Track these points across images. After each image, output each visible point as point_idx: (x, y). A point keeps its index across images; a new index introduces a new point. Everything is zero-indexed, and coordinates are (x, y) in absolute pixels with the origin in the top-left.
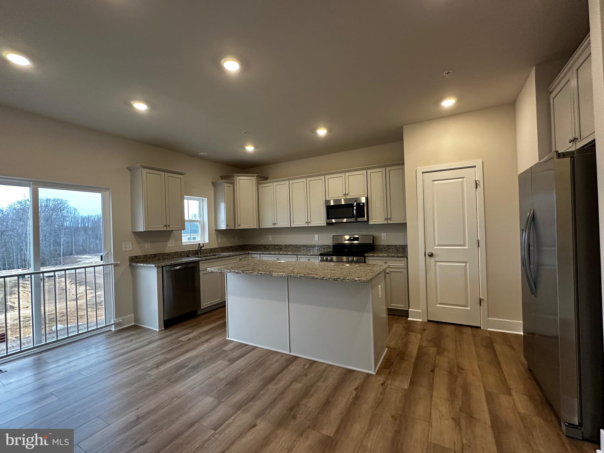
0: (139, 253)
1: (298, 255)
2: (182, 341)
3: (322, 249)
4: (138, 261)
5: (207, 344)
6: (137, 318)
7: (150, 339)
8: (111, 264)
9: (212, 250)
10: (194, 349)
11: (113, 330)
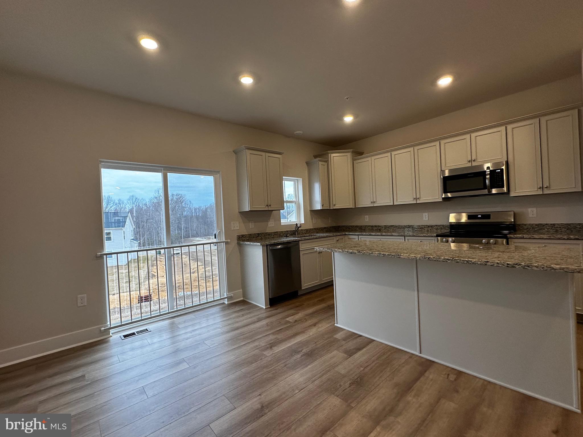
0: (245, 232)
1: (407, 236)
2: (289, 322)
3: (435, 230)
4: (245, 240)
5: (315, 328)
6: (245, 294)
7: (259, 316)
8: (223, 242)
9: (308, 231)
10: (303, 332)
11: (226, 303)
